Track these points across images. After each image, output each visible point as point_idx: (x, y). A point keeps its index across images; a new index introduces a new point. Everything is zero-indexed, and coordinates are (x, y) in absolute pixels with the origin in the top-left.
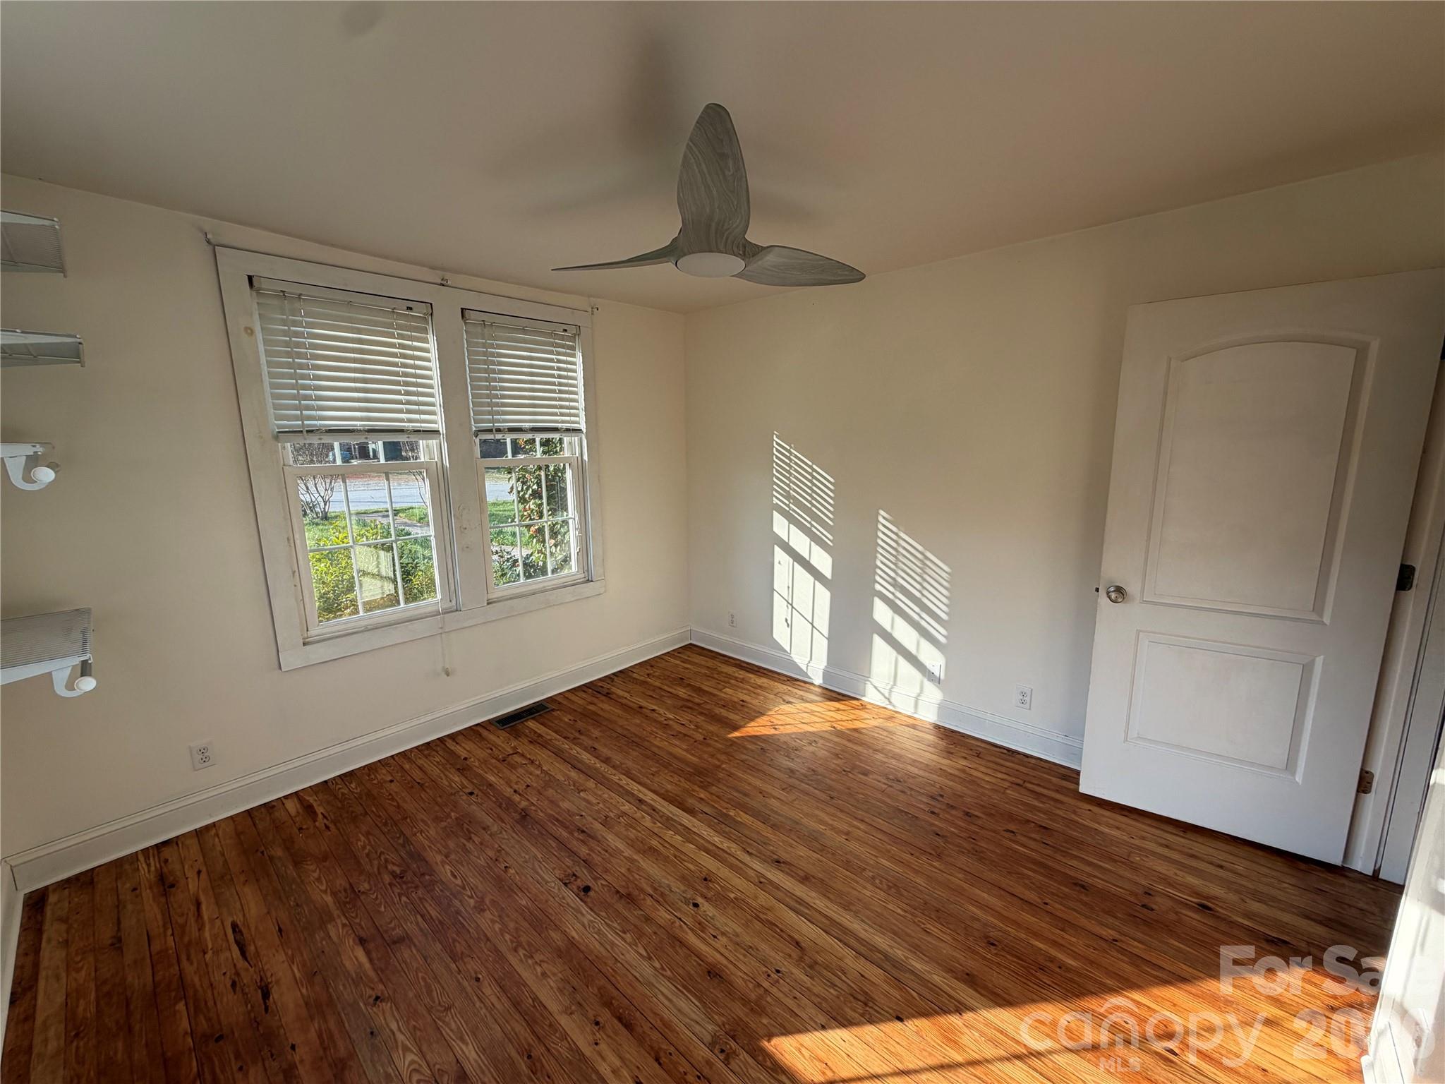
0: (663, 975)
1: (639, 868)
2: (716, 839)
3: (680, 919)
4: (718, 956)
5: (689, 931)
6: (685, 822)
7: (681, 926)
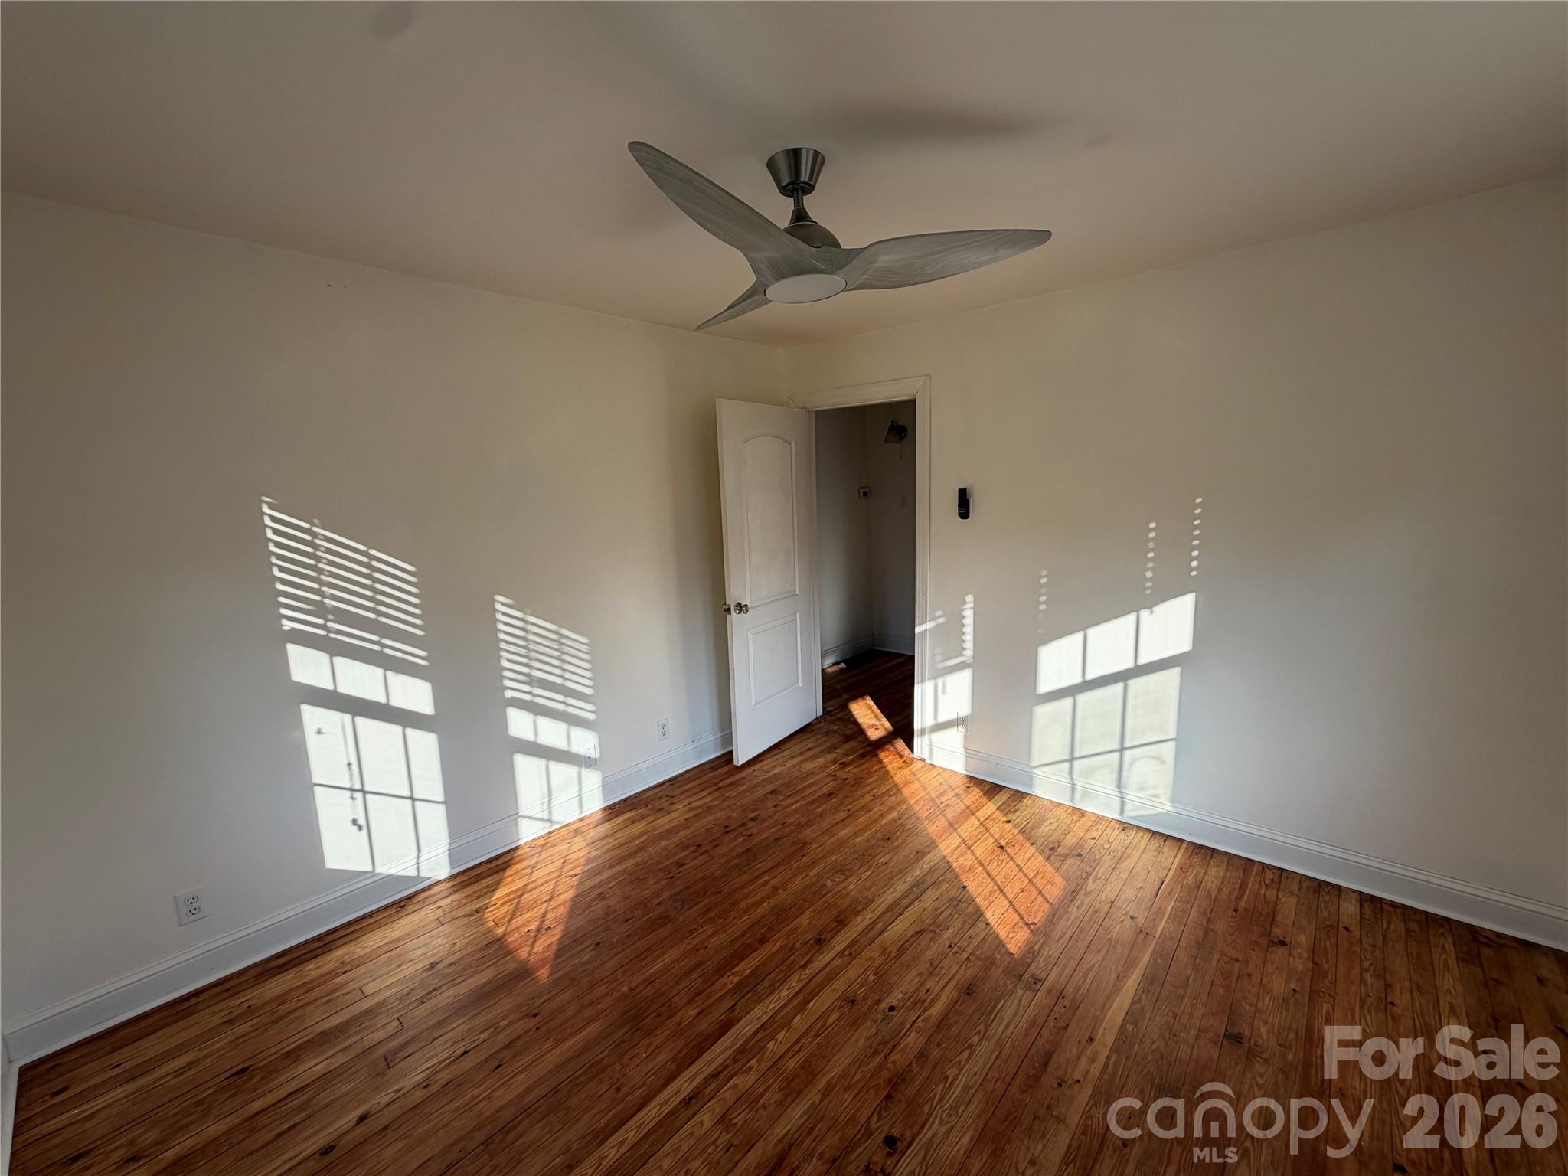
0: (985, 1033)
1: (843, 1076)
2: (784, 993)
3: (914, 1022)
4: (949, 988)
5: (927, 1013)
6: (750, 1030)
7: (923, 1021)
